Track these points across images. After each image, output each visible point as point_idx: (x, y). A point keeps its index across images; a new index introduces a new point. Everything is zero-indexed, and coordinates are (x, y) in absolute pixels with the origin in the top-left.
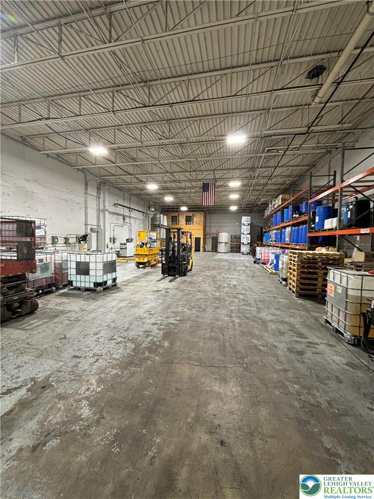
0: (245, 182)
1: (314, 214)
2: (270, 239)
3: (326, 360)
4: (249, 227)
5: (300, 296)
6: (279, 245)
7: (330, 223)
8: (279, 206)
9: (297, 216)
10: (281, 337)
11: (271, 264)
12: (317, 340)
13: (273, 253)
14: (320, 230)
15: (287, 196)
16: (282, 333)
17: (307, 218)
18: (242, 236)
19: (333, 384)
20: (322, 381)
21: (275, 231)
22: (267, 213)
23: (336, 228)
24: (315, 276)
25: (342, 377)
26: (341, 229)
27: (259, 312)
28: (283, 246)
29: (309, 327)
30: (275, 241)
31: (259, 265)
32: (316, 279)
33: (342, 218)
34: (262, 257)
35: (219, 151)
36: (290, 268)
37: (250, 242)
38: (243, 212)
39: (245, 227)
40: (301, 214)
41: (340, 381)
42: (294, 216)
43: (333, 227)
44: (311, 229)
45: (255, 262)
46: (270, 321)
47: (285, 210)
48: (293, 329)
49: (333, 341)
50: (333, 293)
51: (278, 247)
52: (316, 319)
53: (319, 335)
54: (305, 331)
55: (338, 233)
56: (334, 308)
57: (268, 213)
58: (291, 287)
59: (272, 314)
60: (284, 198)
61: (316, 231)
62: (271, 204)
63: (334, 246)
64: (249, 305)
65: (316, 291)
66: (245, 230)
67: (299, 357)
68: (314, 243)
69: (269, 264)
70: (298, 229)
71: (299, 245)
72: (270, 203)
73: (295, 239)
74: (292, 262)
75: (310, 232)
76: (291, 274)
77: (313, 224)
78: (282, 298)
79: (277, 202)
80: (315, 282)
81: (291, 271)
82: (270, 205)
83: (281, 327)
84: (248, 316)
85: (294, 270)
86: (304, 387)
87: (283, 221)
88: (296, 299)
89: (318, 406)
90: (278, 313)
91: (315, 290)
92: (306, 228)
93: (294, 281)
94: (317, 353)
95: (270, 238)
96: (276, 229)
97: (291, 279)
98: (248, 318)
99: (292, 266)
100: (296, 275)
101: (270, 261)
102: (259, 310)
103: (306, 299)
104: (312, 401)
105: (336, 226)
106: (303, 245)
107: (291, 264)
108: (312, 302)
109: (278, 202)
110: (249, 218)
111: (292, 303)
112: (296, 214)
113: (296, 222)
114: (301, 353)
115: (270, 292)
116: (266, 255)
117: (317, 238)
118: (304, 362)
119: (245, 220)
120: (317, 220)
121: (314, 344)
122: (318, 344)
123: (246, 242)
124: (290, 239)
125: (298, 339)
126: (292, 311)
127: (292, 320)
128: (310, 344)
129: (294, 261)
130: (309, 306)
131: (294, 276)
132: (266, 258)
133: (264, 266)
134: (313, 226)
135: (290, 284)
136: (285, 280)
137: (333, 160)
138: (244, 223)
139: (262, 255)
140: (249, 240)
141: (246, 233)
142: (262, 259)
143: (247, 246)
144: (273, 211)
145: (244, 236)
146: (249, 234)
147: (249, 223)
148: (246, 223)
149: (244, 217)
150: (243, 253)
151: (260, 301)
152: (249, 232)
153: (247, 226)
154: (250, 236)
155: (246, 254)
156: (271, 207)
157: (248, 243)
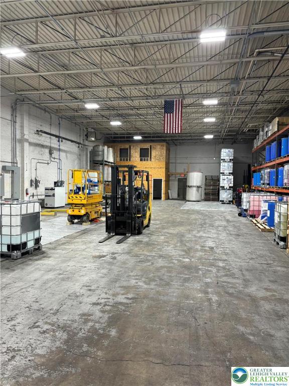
0: (226, 99)
2: (262, 182)
4: (231, 164)
6: (275, 190)
8: (275, 133)
10: (278, 322)
11: (263, 217)
13: (266, 201)
15: (285, 120)
21: (269, 170)
22: (257, 144)
27: (246, 286)
28: (280, 191)
30: (269, 184)
31: (245, 219)
34: (250, 207)
35: (188, 55)
37: (232, 185)
38: (223, 143)
39: (226, 164)
45: (240, 215)
46: (263, 299)
47: (283, 140)
57: (259, 144)
59: (265, 289)
62: (263, 131)
64: (233, 275)
66: (226, 167)
69: (260, 216)
72: (261, 129)
79: (271, 128)
82: (261, 133)
83: (279, 308)
84: (231, 291)
87: (280, 156)
95: (261, 179)
96: (270, 167)
101: (262, 212)
102: (246, 283)
109: (273, 128)
110: (232, 150)
115: (262, 257)
116: (256, 204)
119: (226, 153)
123: (227, 186)
132: (256, 208)
136: (284, 239)
138: (224, 158)
139: (250, 204)
140: (231, 183)
141: (227, 172)
142: (251, 209)
143: (228, 191)
144: (265, 140)
145: (224, 176)
146: (232, 173)
147: (231, 158)
148: (227, 158)
149: (224, 150)
150: (223, 201)
151: (247, 270)
152: (232, 172)
153: (229, 162)
154: (233, 177)
155: (228, 204)
156: (263, 136)
157: (230, 187)
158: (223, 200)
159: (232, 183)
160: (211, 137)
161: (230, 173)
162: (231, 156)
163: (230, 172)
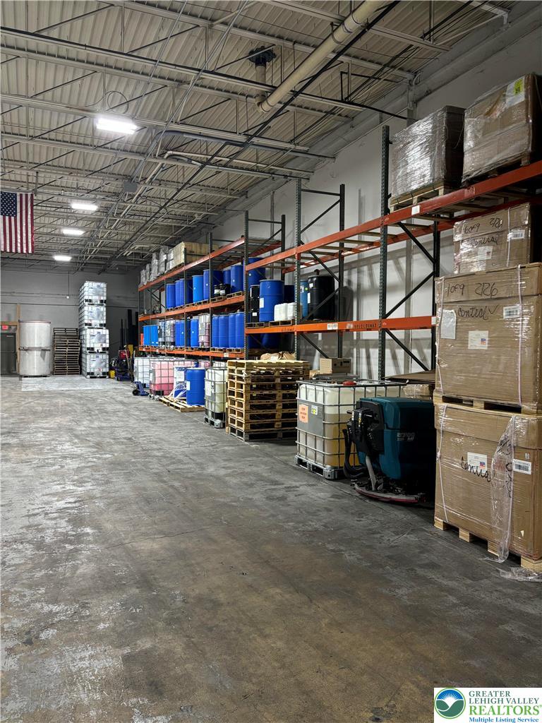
1: (256, 292)
2: (161, 340)
3: (312, 499)
4: (103, 309)
5: (252, 438)
6: (185, 352)
7: (284, 312)
8: (180, 266)
9: (222, 292)
10: (251, 489)
11: (177, 393)
12: (294, 484)
13: (180, 369)
14: (267, 322)
15: (195, 247)
16: (251, 485)
17: (243, 298)
18: (87, 333)
19: (324, 514)
20: (314, 514)
21: (172, 322)
22: (148, 277)
23: (293, 320)
24: (271, 402)
25: (330, 507)
26: (300, 322)
27: (203, 469)
28: (194, 353)
29: (279, 472)
30: (173, 344)
31: (148, 398)
32: (273, 406)
33: (301, 304)
34: (155, 379)
36: (232, 393)
37: (108, 346)
38: (82, 270)
39: (94, 308)
40: (229, 290)
41: (328, 510)
42: (216, 291)
43: (289, 319)
44: (251, 321)
45: (136, 393)
46: (227, 475)
47: (195, 277)
48: (261, 478)
49: (312, 481)
50: (307, 417)
51: (181, 356)
52: (285, 463)
53: (296, 478)
54: (277, 478)
55: (297, 328)
56: (308, 438)
57: (152, 279)
58: (235, 426)
59: (224, 468)
60: (189, 249)
61: (261, 325)
62: (158, 258)
63: (291, 351)
64: (180, 462)
65: (273, 427)
66: (94, 314)
67: (282, 502)
68: (257, 345)
69: (173, 392)
70: (226, 321)
71: (230, 350)
72: (154, 255)
73: (221, 338)
74: (235, 381)
75: (251, 325)
76: (233, 402)
77: (255, 312)
78: (225, 446)
79: (172, 255)
80: (273, 412)
81: (235, 397)
82: (155, 261)
83: (245, 480)
84: (190, 475)
85: (241, 395)
86: (298, 522)
87: (190, 299)
88: (246, 443)
89: (316, 530)
90: (231, 464)
91: (272, 425)
92: (241, 317)
93: (240, 414)
94: (299, 495)
95: (160, 335)
96: (174, 317)
97: (234, 412)
98: (192, 478)
99: (235, 389)
100: (244, 403)
101: (175, 386)
102: (201, 465)
103: (262, 442)
104: (310, 528)
105: (294, 317)
106: (238, 351)
107: (232, 384)
108: (271, 445)
109: (176, 257)
110: (103, 285)
111: (244, 449)
112: (219, 288)
113: (220, 304)
114: (283, 498)
115: (201, 440)
116: (165, 373)
117: (259, 336)
118: (289, 505)
119: (93, 290)
120: (262, 305)
121: (294, 487)
122: (297, 487)
123: (98, 347)
124: (210, 338)
125: (273, 487)
126: (249, 459)
127: (255, 469)
128: (289, 489)
129: (240, 378)
130: (270, 450)
131: (240, 405)
132: (164, 381)
133: (163, 399)
134: (255, 314)
135: (233, 421)
136: (220, 416)
137: (277, 192)
138: (90, 298)
139: (154, 375)
140: (105, 342)
141: (96, 322)
142: (157, 383)
143: (100, 356)
144: (163, 274)
145: (92, 330)
146: (105, 325)
147: (102, 298)
148: (95, 298)
149: (91, 283)
150: (93, 373)
151: (193, 455)
152: (104, 322)
153: (98, 305)
154: (107, 331)
155: (101, 377)
156: (159, 266)
157: (104, 349)
158: (92, 371)
159: (108, 341)
160: (66, 258)
161: (101, 325)
162: (103, 296)
163: (102, 322)
